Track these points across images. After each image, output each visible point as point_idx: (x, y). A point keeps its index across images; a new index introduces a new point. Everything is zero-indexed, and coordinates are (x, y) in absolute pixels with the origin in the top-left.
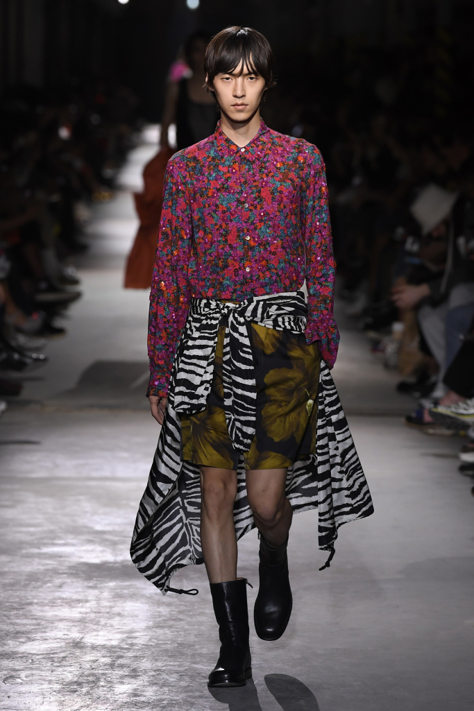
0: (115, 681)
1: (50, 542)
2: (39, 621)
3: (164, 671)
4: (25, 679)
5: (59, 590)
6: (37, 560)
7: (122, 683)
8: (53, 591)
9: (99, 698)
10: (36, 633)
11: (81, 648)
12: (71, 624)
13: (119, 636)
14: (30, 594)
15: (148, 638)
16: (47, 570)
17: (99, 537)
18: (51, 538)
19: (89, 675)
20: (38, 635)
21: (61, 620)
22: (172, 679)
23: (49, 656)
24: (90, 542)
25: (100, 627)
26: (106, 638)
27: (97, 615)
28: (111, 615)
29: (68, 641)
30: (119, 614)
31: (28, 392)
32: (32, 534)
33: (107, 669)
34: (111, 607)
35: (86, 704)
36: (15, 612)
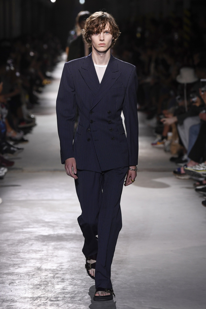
0: (55, 284)
1: (27, 226)
2: (23, 259)
3: (75, 279)
4: (18, 283)
5: (31, 246)
6: (22, 234)
7: (58, 284)
8: (28, 247)
9: (48, 291)
10: (22, 264)
11: (40, 270)
12: (37, 260)
13: (57, 265)
14: (19, 248)
15: (68, 265)
16: (26, 238)
17: (47, 224)
18: (27, 224)
19: (44, 282)
20: (23, 265)
21: (32, 259)
22: (79, 282)
23: (28, 274)
24: (43, 226)
25: (48, 261)
26: (51, 266)
27: (47, 256)
28: (53, 256)
29: (35, 268)
30: (56, 256)
31: (17, 164)
32: (19, 223)
33: (51, 279)
34: (53, 253)
35: (43, 294)
36: (13, 256)
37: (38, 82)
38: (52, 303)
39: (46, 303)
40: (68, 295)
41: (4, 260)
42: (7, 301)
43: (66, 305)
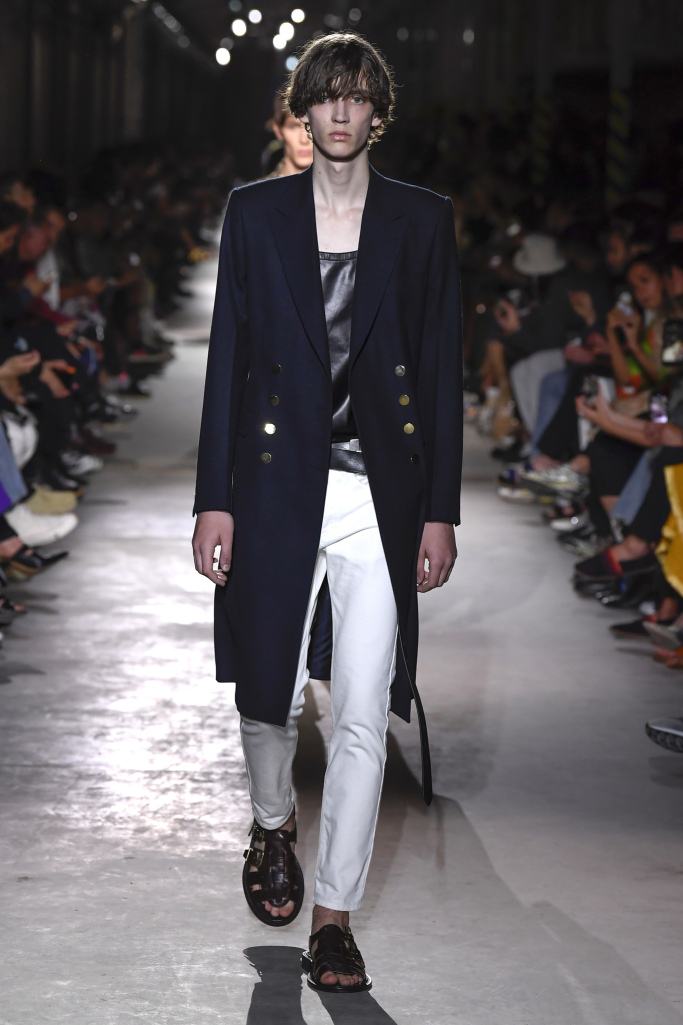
0: (205, 741)
1: (141, 601)
2: (129, 679)
4: (115, 736)
5: (151, 649)
6: (128, 619)
7: (212, 743)
8: (144, 650)
9: (188, 757)
10: (126, 691)
11: (170, 707)
12: (163, 683)
14: (121, 653)
16: (139, 629)
18: (142, 596)
19: (179, 735)
20: (128, 694)
21: (152, 679)
23: (139, 716)
27: (188, 675)
29: (158, 700)
31: (123, 450)
33: (196, 729)
35: (175, 763)
36: (105, 671)
37: (179, 253)
38: (195, 785)
39: (182, 785)
40: (235, 770)
41: (83, 679)
42: (89, 777)
43: (228, 793)
